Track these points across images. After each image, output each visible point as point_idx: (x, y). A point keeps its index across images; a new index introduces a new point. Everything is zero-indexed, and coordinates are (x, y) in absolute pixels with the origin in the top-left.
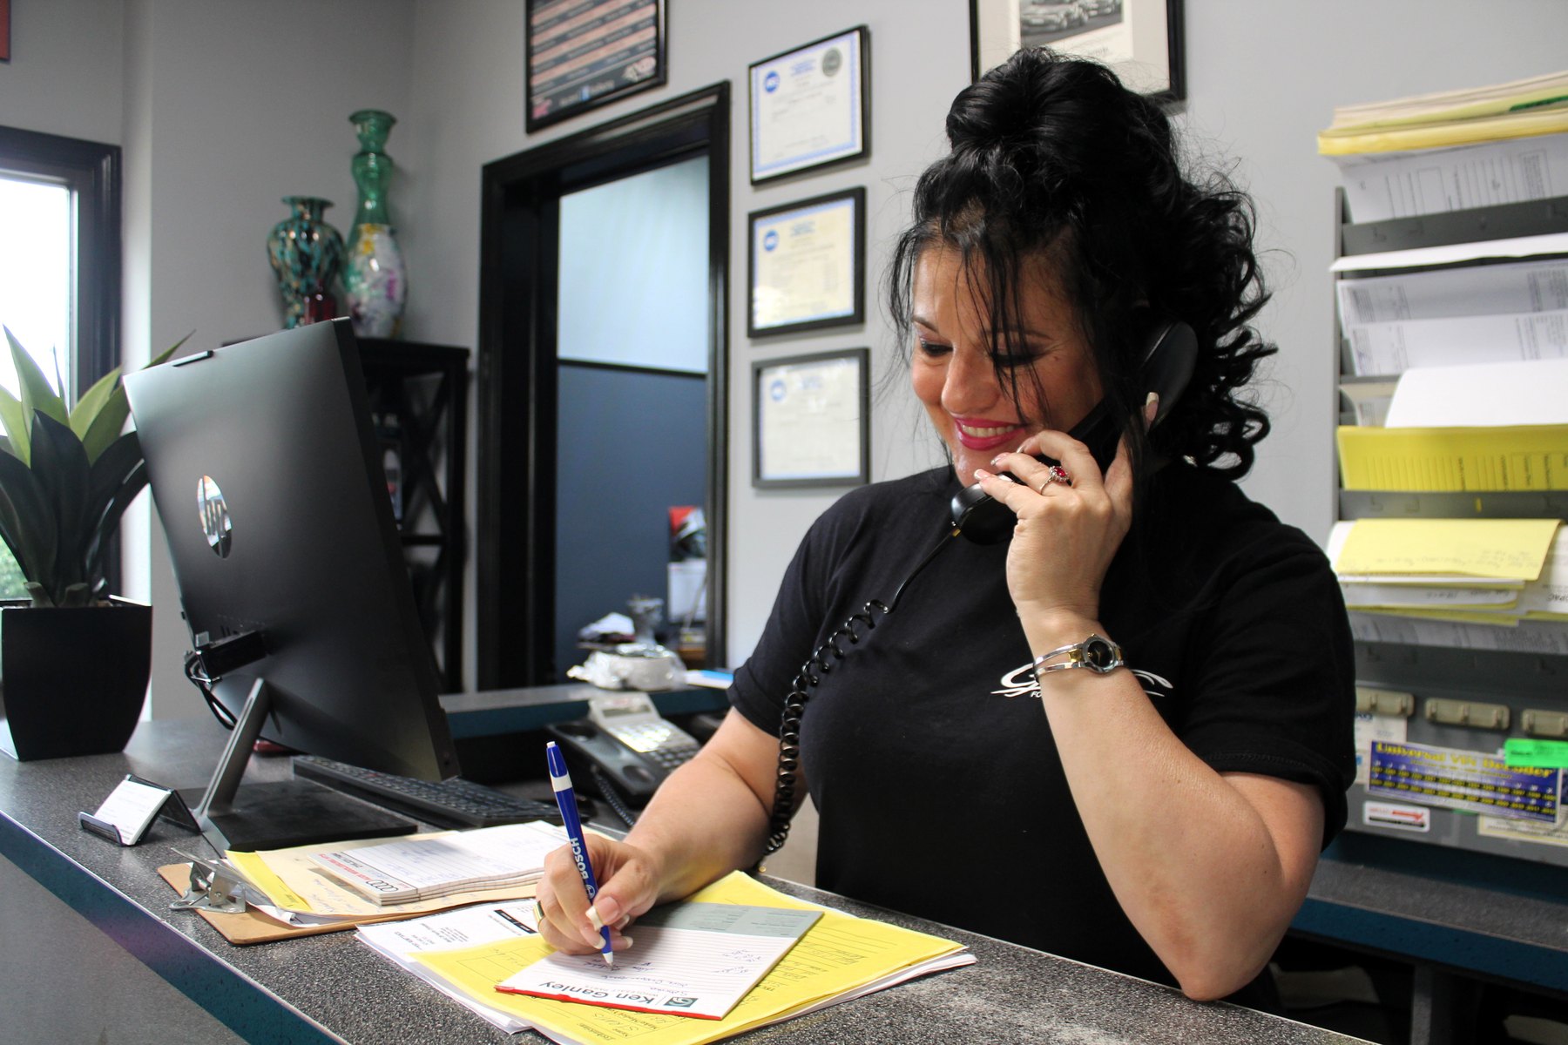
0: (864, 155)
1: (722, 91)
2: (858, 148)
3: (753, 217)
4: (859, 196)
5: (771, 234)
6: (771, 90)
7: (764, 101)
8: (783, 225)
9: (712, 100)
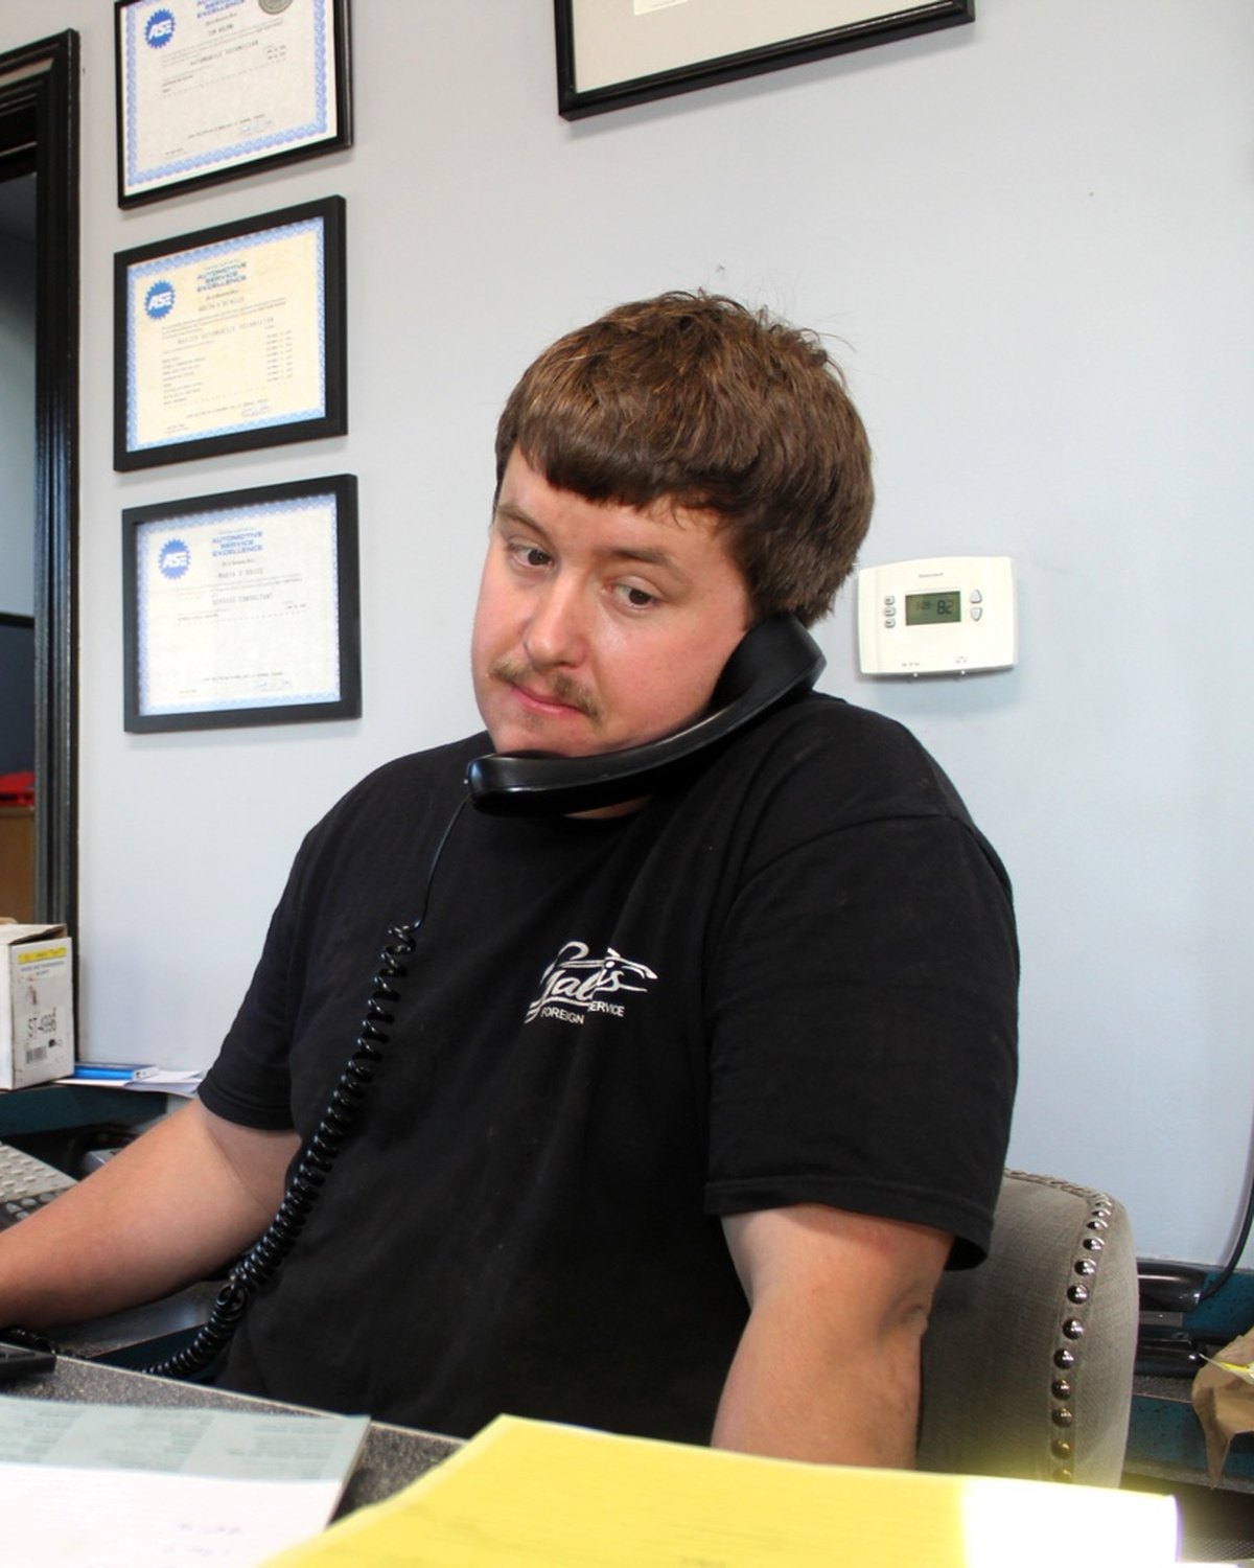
0: (341, 141)
1: (62, 50)
2: (331, 132)
3: (124, 261)
4: (331, 213)
5: (161, 288)
6: (158, 42)
7: (144, 62)
8: (184, 272)
9: (45, 66)
